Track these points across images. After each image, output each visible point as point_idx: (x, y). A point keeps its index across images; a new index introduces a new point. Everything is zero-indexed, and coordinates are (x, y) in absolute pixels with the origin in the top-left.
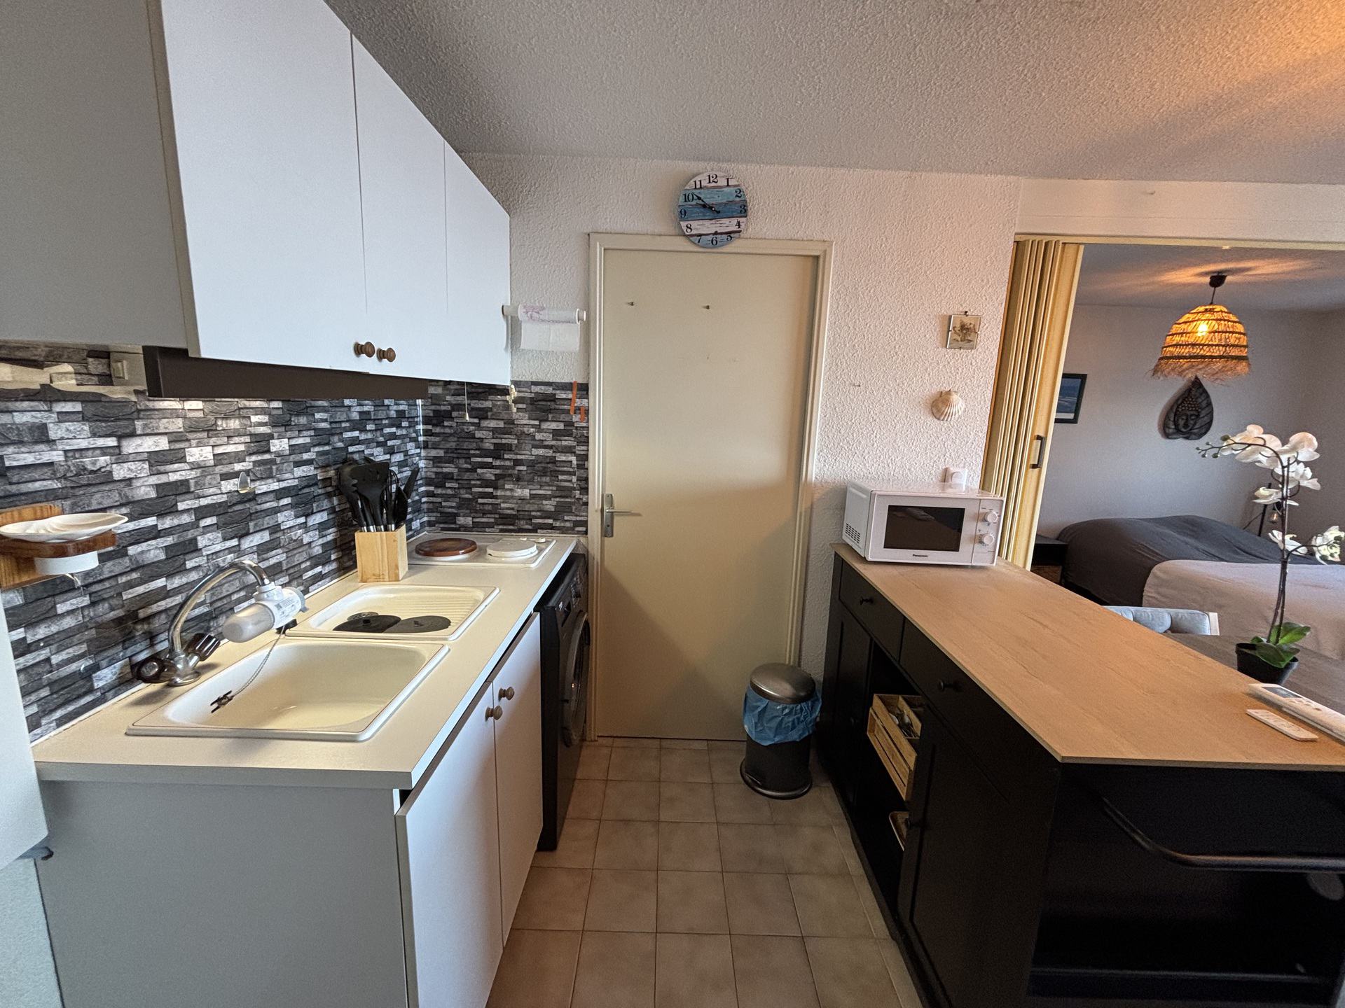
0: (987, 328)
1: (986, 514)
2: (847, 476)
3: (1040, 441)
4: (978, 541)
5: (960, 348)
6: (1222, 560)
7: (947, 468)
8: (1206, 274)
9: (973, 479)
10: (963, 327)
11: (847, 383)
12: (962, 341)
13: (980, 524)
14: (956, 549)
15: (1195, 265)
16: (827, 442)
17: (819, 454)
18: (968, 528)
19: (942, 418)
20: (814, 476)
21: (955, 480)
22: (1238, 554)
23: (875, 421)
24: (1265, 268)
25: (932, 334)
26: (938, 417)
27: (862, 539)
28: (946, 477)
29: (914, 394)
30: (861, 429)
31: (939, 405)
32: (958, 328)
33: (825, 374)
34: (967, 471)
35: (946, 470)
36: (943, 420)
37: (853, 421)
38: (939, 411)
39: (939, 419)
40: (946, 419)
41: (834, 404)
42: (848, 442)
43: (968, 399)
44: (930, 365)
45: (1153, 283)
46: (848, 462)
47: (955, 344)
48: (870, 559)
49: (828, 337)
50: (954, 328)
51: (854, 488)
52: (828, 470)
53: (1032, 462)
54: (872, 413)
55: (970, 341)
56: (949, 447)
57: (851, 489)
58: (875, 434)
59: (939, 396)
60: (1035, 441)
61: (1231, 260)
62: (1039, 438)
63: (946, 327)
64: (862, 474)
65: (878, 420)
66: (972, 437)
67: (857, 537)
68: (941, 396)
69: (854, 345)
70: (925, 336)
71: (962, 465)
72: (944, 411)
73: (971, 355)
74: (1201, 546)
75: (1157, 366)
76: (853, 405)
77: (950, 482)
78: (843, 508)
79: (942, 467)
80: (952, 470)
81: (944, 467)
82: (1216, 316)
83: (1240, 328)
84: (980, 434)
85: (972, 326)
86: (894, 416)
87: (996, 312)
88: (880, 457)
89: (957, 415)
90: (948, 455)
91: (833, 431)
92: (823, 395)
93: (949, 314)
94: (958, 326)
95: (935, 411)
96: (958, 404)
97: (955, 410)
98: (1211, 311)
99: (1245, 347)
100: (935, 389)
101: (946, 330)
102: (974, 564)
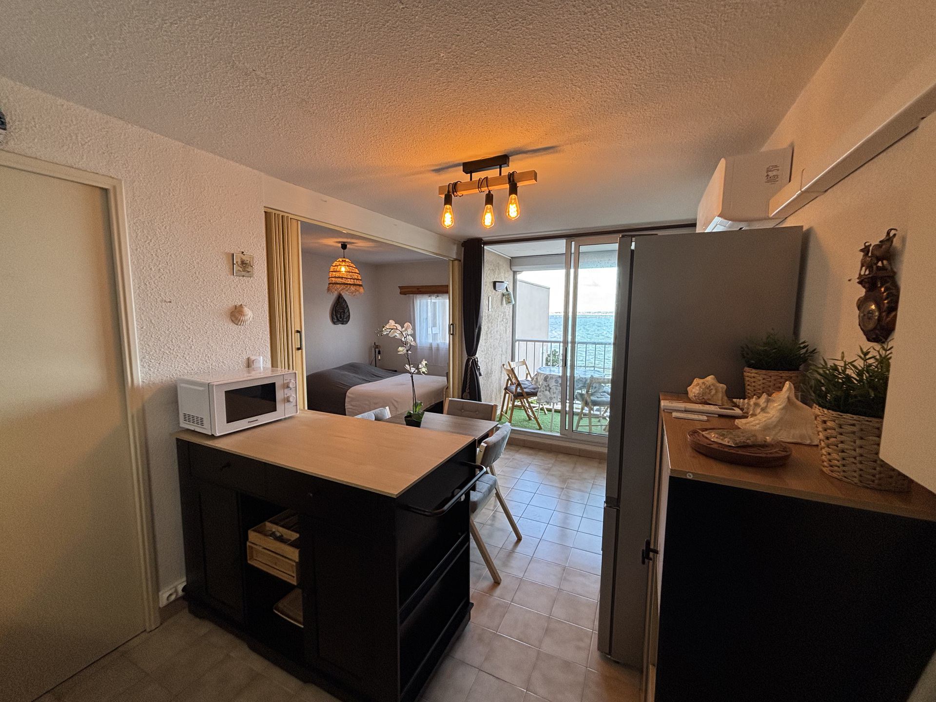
0: (258, 264)
1: (288, 383)
2: (172, 375)
3: (299, 334)
4: (286, 401)
5: (243, 276)
6: (370, 382)
7: (249, 357)
8: (339, 242)
9: (266, 362)
10: (243, 262)
11: (159, 300)
12: (243, 271)
13: (286, 390)
14: (275, 410)
15: (336, 238)
16: (148, 349)
17: (141, 361)
18: (279, 395)
19: (239, 324)
20: (140, 380)
21: (256, 365)
22: (373, 377)
23: (189, 329)
24: (361, 244)
25: (223, 266)
26: (236, 322)
27: (206, 422)
28: (249, 364)
29: (216, 308)
30: (179, 336)
31: (236, 314)
32: (240, 263)
33: (135, 293)
34: (262, 357)
35: (248, 359)
36: (240, 325)
37: (170, 330)
38: (237, 319)
39: (237, 324)
40: (242, 324)
41: (149, 318)
42: (169, 348)
43: (254, 310)
44: (224, 287)
45: (318, 243)
46: (172, 364)
47: (239, 273)
48: (218, 435)
49: (131, 261)
50: (237, 262)
51: (184, 383)
52: (154, 373)
53: (297, 347)
54: (185, 323)
55: (248, 272)
56: (247, 343)
57: (182, 385)
58: (191, 339)
59: (234, 309)
60: (296, 334)
61: (347, 238)
62: (298, 332)
63: (231, 261)
64: (186, 371)
65: (191, 328)
66: (261, 335)
67: (201, 422)
68: (236, 309)
69: (159, 269)
70: (217, 266)
71: (258, 354)
72: (240, 319)
73: (250, 281)
74: (360, 377)
75: (328, 287)
76: (168, 318)
77: (253, 367)
78: (177, 402)
79: (245, 357)
80: (253, 358)
81: (247, 357)
82: (347, 264)
83: (357, 271)
84: (266, 333)
85: (248, 262)
86: (204, 324)
87: (261, 255)
88: (198, 356)
89: (249, 321)
90: (248, 348)
91: (153, 339)
92: (136, 310)
93: (232, 252)
94: (239, 261)
95: (233, 319)
96: (249, 313)
97: (247, 318)
98: (345, 261)
99: (360, 280)
100: (231, 304)
101: (231, 263)
102: (287, 416)
